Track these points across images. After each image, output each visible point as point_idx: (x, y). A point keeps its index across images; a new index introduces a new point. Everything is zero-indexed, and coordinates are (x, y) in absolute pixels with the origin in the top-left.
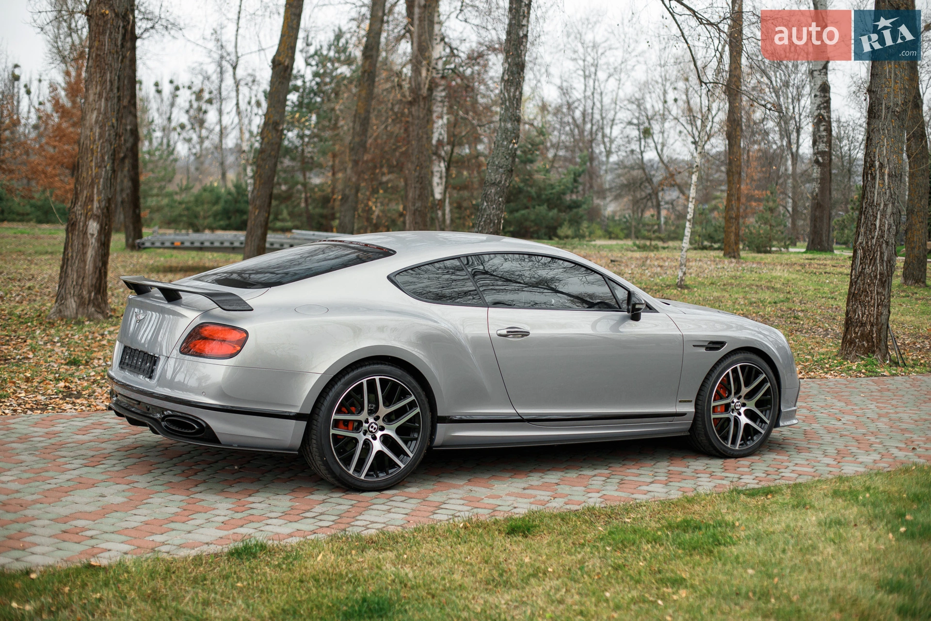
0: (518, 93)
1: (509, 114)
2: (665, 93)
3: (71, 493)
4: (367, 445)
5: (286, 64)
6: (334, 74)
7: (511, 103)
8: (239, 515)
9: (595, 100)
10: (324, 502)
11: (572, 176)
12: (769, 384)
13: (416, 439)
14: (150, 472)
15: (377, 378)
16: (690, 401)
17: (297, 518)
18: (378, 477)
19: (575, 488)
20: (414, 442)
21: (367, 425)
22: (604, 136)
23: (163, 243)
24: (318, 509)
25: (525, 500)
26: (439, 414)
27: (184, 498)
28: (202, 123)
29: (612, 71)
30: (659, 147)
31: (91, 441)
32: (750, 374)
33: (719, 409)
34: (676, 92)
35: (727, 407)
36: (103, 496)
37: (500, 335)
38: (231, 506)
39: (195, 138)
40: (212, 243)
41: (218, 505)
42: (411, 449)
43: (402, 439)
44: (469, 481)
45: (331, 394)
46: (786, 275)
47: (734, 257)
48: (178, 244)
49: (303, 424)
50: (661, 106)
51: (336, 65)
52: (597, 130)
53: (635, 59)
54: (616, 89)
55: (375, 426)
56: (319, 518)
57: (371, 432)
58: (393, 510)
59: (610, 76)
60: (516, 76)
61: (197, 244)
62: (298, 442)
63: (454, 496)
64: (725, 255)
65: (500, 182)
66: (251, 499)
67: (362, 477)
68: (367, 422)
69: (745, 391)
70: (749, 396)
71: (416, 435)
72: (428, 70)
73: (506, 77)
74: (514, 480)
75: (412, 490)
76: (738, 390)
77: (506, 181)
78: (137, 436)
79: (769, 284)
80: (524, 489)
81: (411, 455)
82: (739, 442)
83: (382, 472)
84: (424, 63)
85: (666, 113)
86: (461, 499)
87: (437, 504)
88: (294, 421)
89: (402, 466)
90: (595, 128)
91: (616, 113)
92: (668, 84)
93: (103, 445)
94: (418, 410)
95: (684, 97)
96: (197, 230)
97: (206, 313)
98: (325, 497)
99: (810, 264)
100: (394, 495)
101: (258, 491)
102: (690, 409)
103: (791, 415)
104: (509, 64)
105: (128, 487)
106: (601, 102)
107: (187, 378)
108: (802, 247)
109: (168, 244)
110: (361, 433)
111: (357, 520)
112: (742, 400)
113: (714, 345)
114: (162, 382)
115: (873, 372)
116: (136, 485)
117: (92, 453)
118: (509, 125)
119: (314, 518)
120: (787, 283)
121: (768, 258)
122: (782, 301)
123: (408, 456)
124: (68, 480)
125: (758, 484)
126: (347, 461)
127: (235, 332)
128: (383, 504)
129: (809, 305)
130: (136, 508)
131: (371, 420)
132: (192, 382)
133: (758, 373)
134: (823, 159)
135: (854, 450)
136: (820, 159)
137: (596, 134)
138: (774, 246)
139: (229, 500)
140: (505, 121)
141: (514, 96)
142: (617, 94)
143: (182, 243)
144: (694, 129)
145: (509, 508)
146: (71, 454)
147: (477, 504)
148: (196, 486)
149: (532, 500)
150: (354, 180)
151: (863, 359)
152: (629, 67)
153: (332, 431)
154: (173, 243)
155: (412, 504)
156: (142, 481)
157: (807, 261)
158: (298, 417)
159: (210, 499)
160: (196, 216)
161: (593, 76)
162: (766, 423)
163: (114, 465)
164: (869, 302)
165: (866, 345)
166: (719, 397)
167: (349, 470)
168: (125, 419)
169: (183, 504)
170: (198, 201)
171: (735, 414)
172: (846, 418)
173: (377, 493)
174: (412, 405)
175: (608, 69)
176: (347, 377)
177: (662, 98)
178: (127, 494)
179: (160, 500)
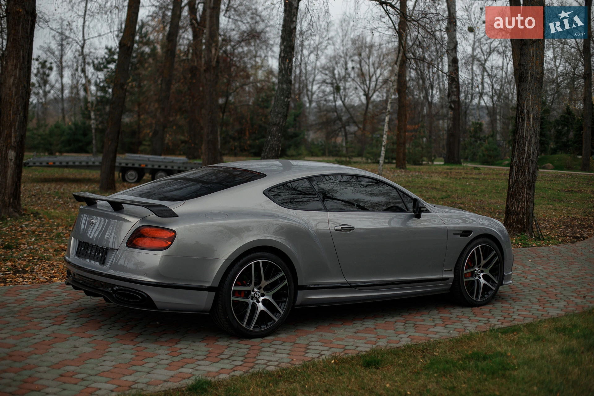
0: (290, 65)
1: (285, 79)
2: (346, 63)
3: (54, 345)
4: (254, 307)
5: (129, 45)
6: (139, 51)
7: (286, 71)
8: (176, 359)
9: (302, 68)
10: (228, 347)
11: (293, 117)
12: (497, 258)
13: (285, 302)
14: (100, 328)
15: (260, 261)
16: (451, 270)
17: (216, 360)
18: (261, 328)
19: (387, 331)
20: (283, 304)
21: (253, 293)
22: (308, 90)
23: (41, 163)
24: (228, 352)
25: (361, 341)
26: (299, 284)
27: (132, 347)
28: (46, 82)
29: (312, 49)
30: (343, 97)
31: (49, 306)
32: (486, 251)
33: (468, 275)
34: (353, 63)
35: (473, 273)
36: (75, 347)
37: (336, 230)
38: (168, 352)
39: (41, 92)
40: (74, 163)
41: (159, 352)
42: (282, 308)
43: (276, 302)
44: (317, 328)
45: (231, 273)
46: (441, 180)
47: (403, 168)
48: (51, 163)
49: (213, 294)
50: (343, 71)
51: (141, 45)
52: (303, 87)
53: (326, 42)
54: (315, 61)
55: (259, 294)
56: (231, 358)
57: (256, 298)
58: (278, 351)
59: (311, 52)
60: (289, 54)
61: (64, 164)
62: (209, 306)
63: (313, 339)
64: (397, 167)
65: (279, 123)
66: (178, 346)
67: (251, 329)
68: (253, 291)
69: (483, 262)
70: (485, 266)
71: (285, 299)
72: (216, 50)
73: (282, 55)
74: (346, 326)
75: (283, 336)
76: (479, 262)
77: (283, 122)
78: (79, 301)
79: (432, 186)
80: (356, 333)
81: (282, 312)
82: (480, 296)
83: (263, 325)
84: (214, 45)
85: (347, 76)
86: (318, 341)
87: (305, 346)
88: (207, 292)
89: (276, 320)
90: (301, 86)
91: (315, 76)
92: (348, 58)
93: (59, 308)
94: (286, 282)
95: (358, 66)
96: (51, 153)
97: (143, 219)
98: (227, 343)
99: (451, 173)
100: (273, 340)
101: (180, 340)
102: (451, 275)
103: (509, 277)
104: (285, 46)
105: (89, 340)
106: (306, 69)
107: (126, 263)
108: (441, 161)
109: (44, 164)
110: (250, 299)
111: (258, 360)
112: (481, 269)
113: (466, 233)
114: (114, 267)
115: (526, 244)
116: (95, 338)
117: (54, 315)
118: (285, 86)
119: (228, 359)
120: (443, 185)
121: (424, 168)
122: (446, 198)
123: (280, 313)
124: (47, 336)
125: (502, 324)
126: (242, 319)
127: (166, 231)
128: (269, 347)
129: (464, 200)
130: (103, 355)
131: (256, 290)
132: (131, 266)
133: (491, 251)
134: (455, 106)
135: (547, 299)
136: (453, 106)
137: (303, 90)
138: (424, 161)
139: (164, 347)
140: (282, 84)
141: (288, 67)
142: (316, 64)
143: (54, 163)
144: (365, 86)
145: (354, 348)
146: (40, 316)
147: (331, 345)
148: (136, 337)
149: (365, 341)
150: (162, 120)
151: (518, 236)
152: (323, 47)
153: (232, 298)
154: (48, 163)
155: (288, 347)
156: (98, 335)
157: (448, 171)
158: (209, 289)
159: (151, 347)
160: (51, 144)
161: (300, 53)
162: (495, 283)
163: (73, 324)
164: (521, 199)
165: (520, 227)
166: (468, 267)
167: (243, 324)
168: (83, 291)
169: (134, 352)
170: (51, 134)
171: (477, 278)
172: (529, 276)
173: (261, 339)
174: (282, 279)
175: (309, 48)
176: (241, 261)
177: (344, 66)
178: (92, 345)
179: (117, 349)
